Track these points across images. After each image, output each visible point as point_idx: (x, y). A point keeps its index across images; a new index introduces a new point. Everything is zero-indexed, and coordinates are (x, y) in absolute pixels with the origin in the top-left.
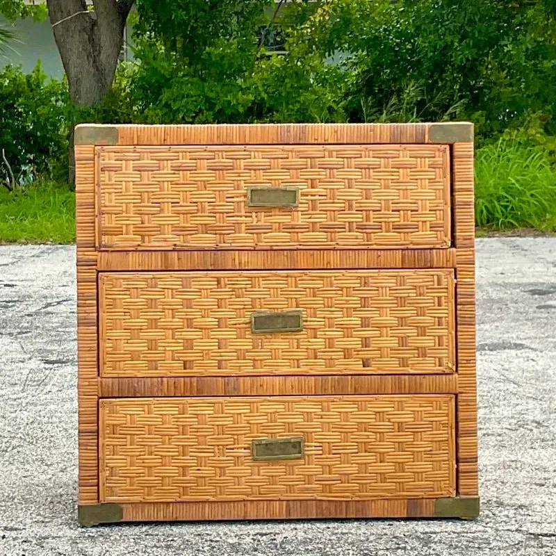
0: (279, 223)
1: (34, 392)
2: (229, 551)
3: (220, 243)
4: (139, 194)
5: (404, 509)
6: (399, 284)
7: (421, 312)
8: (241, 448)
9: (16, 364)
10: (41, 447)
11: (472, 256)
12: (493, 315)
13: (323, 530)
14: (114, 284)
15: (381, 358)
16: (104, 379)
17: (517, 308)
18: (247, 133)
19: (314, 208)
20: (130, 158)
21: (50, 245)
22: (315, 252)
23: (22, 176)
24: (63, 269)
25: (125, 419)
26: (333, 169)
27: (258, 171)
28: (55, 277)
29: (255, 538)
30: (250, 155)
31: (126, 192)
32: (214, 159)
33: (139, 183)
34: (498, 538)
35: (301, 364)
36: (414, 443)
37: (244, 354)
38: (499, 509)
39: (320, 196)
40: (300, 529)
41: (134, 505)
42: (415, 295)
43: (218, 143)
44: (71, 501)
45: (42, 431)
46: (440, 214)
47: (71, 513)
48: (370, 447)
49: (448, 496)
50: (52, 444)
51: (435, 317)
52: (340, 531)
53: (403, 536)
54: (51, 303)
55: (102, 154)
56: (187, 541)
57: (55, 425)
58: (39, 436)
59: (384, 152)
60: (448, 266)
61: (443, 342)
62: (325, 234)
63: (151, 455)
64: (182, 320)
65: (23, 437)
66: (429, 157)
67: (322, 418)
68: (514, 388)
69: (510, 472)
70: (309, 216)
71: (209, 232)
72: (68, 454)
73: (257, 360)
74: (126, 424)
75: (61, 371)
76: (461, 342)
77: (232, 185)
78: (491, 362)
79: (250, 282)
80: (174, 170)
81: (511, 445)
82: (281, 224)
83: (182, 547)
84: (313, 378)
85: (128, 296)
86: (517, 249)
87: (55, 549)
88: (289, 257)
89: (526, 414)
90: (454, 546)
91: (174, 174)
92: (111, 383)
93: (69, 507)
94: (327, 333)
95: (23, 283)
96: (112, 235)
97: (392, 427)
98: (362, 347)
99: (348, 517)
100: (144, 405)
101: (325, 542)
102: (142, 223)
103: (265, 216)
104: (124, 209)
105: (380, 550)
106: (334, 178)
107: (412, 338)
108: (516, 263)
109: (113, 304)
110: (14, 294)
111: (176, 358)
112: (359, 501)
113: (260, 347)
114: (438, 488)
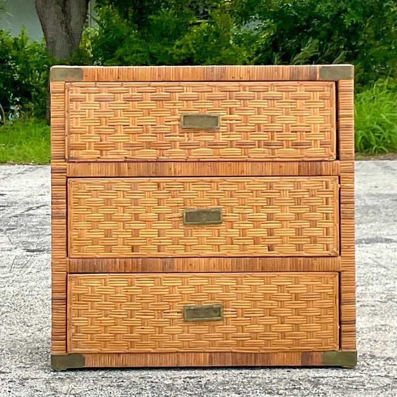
0: (205, 141)
1: (19, 272)
2: (165, 389)
3: (160, 156)
4: (99, 119)
5: (299, 359)
6: (296, 188)
7: (313, 209)
8: (175, 312)
9: (5, 252)
10: (23, 313)
11: (352, 167)
12: (368, 218)
13: (238, 375)
14: (80, 187)
15: (282, 244)
16: (71, 259)
17: (387, 212)
18: (181, 72)
19: (231, 130)
20: (92, 91)
21: (32, 165)
22: (232, 163)
23: (11, 114)
24: (41, 183)
25: (87, 289)
26: (246, 100)
27: (188, 102)
28: (36, 189)
29: (185, 380)
30: (183, 89)
31: (89, 117)
32: (156, 92)
33: (99, 110)
34: (371, 381)
35: (221, 248)
36: (308, 309)
37: (178, 241)
38: (372, 360)
39: (236, 120)
40: (220, 374)
41: (93, 355)
42: (308, 196)
43: (159, 80)
44: (45, 353)
45: (24, 301)
46: (328, 135)
47: (46, 361)
48: (273, 312)
49: (333, 349)
50: (32, 311)
51: (323, 213)
52: (250, 375)
53: (298, 379)
54: (31, 208)
55: (71, 88)
56: (134, 382)
57: (34, 297)
58: (22, 305)
59: (285, 87)
60: (334, 174)
61: (329, 232)
62: (240, 149)
63: (107, 317)
64: (131, 215)
65: (10, 305)
66: (320, 91)
67: (236, 290)
68: (384, 271)
69: (380, 333)
70: (228, 136)
71: (152, 148)
72: (44, 318)
73: (187, 246)
74: (88, 293)
75: (39, 257)
76: (343, 232)
77: (170, 112)
78: (367, 252)
79: (182, 186)
80: (126, 101)
81: (382, 313)
82: (206, 142)
83: (130, 386)
84: (230, 259)
85: (90, 197)
86: (388, 169)
87: (33, 387)
88: (212, 166)
89: (393, 291)
90: (337, 387)
91: (125, 103)
92: (76, 262)
93: (44, 356)
94: (241, 225)
95: (12, 192)
96: (78, 150)
97: (291, 297)
98: (268, 236)
99: (257, 365)
100: (102, 279)
101: (238, 384)
102: (101, 141)
103: (194, 136)
104: (87, 130)
105: (281, 389)
106: (247, 107)
107: (306, 229)
108: (387, 179)
109: (78, 202)
110: (4, 200)
111: (126, 244)
112: (264, 353)
113: (190, 235)
114: (325, 343)
